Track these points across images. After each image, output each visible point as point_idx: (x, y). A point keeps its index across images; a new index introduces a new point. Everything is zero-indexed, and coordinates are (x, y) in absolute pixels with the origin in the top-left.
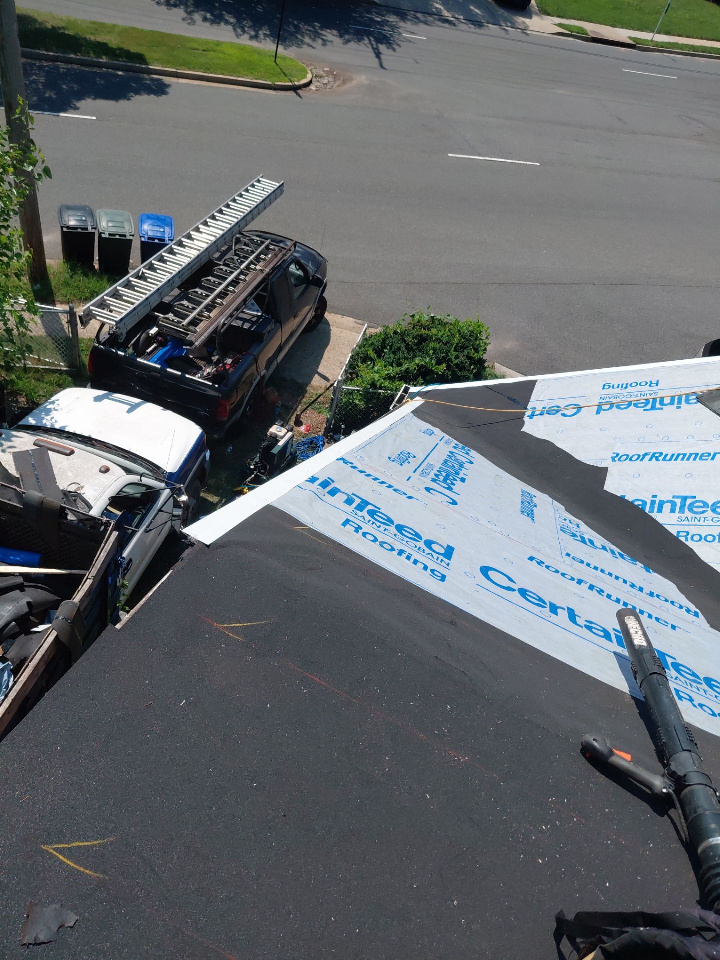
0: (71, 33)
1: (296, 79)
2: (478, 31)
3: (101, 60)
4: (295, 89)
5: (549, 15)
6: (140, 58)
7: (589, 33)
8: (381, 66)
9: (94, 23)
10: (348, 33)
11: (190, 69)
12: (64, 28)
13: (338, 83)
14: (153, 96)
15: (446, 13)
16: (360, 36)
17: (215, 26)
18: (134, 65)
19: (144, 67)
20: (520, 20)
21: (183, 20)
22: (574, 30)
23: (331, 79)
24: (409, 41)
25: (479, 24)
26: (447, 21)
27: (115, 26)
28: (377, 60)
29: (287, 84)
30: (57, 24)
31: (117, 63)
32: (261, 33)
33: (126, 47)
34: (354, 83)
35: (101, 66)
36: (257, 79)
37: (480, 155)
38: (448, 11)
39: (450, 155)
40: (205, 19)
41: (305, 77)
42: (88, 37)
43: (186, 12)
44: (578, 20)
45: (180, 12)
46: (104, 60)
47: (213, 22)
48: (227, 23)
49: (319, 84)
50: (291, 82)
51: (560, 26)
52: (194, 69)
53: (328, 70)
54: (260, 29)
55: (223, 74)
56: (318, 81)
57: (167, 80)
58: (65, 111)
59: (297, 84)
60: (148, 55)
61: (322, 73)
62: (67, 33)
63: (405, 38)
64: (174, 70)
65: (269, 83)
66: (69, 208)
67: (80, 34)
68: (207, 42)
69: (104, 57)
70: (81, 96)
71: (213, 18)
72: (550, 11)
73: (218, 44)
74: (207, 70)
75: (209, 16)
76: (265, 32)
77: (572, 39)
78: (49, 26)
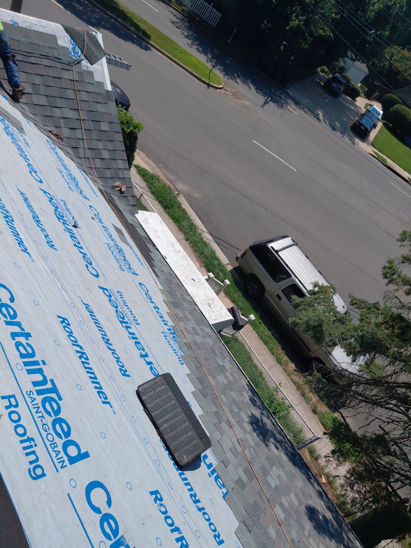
0: (129, 15)
1: (212, 82)
2: (332, 131)
3: (131, 28)
4: (209, 85)
5: (374, 147)
6: (149, 37)
7: (388, 163)
8: (262, 106)
9: (141, 18)
10: (261, 90)
11: (166, 52)
12: (127, 13)
13: (233, 97)
14: (139, 48)
15: (321, 117)
16: (265, 94)
17: (199, 53)
18: (143, 37)
19: (147, 40)
20: (357, 140)
21: (188, 44)
22: (381, 158)
23: (232, 94)
24: (289, 110)
25: (334, 129)
26: (318, 119)
27: (150, 24)
28: (263, 104)
29: (206, 81)
30: (125, 10)
31: (136, 32)
32: (218, 67)
33: (147, 31)
34: (240, 101)
35: (129, 30)
36: (194, 72)
37: (269, 151)
38: (324, 116)
39: (254, 141)
40: (198, 49)
41: (219, 85)
42: (134, 20)
43: (192, 43)
44: (387, 157)
45: (189, 42)
46: (132, 28)
47: (200, 52)
48: (207, 55)
49: (223, 92)
50: (209, 82)
51: (375, 153)
52: (168, 53)
53: (234, 91)
54: (219, 65)
55: (180, 62)
56: (224, 91)
57: (152, 49)
58: (92, 26)
59: (211, 84)
60: (152, 38)
61: (230, 90)
62: (127, 14)
63: (288, 108)
64: (159, 48)
65: (198, 76)
67: (132, 17)
68: (187, 51)
69: (133, 28)
70: (105, 28)
71: (201, 51)
72: (376, 146)
73: (191, 55)
74: (175, 57)
75: (200, 49)
76: (220, 68)
77: (377, 160)
78: (121, 9)
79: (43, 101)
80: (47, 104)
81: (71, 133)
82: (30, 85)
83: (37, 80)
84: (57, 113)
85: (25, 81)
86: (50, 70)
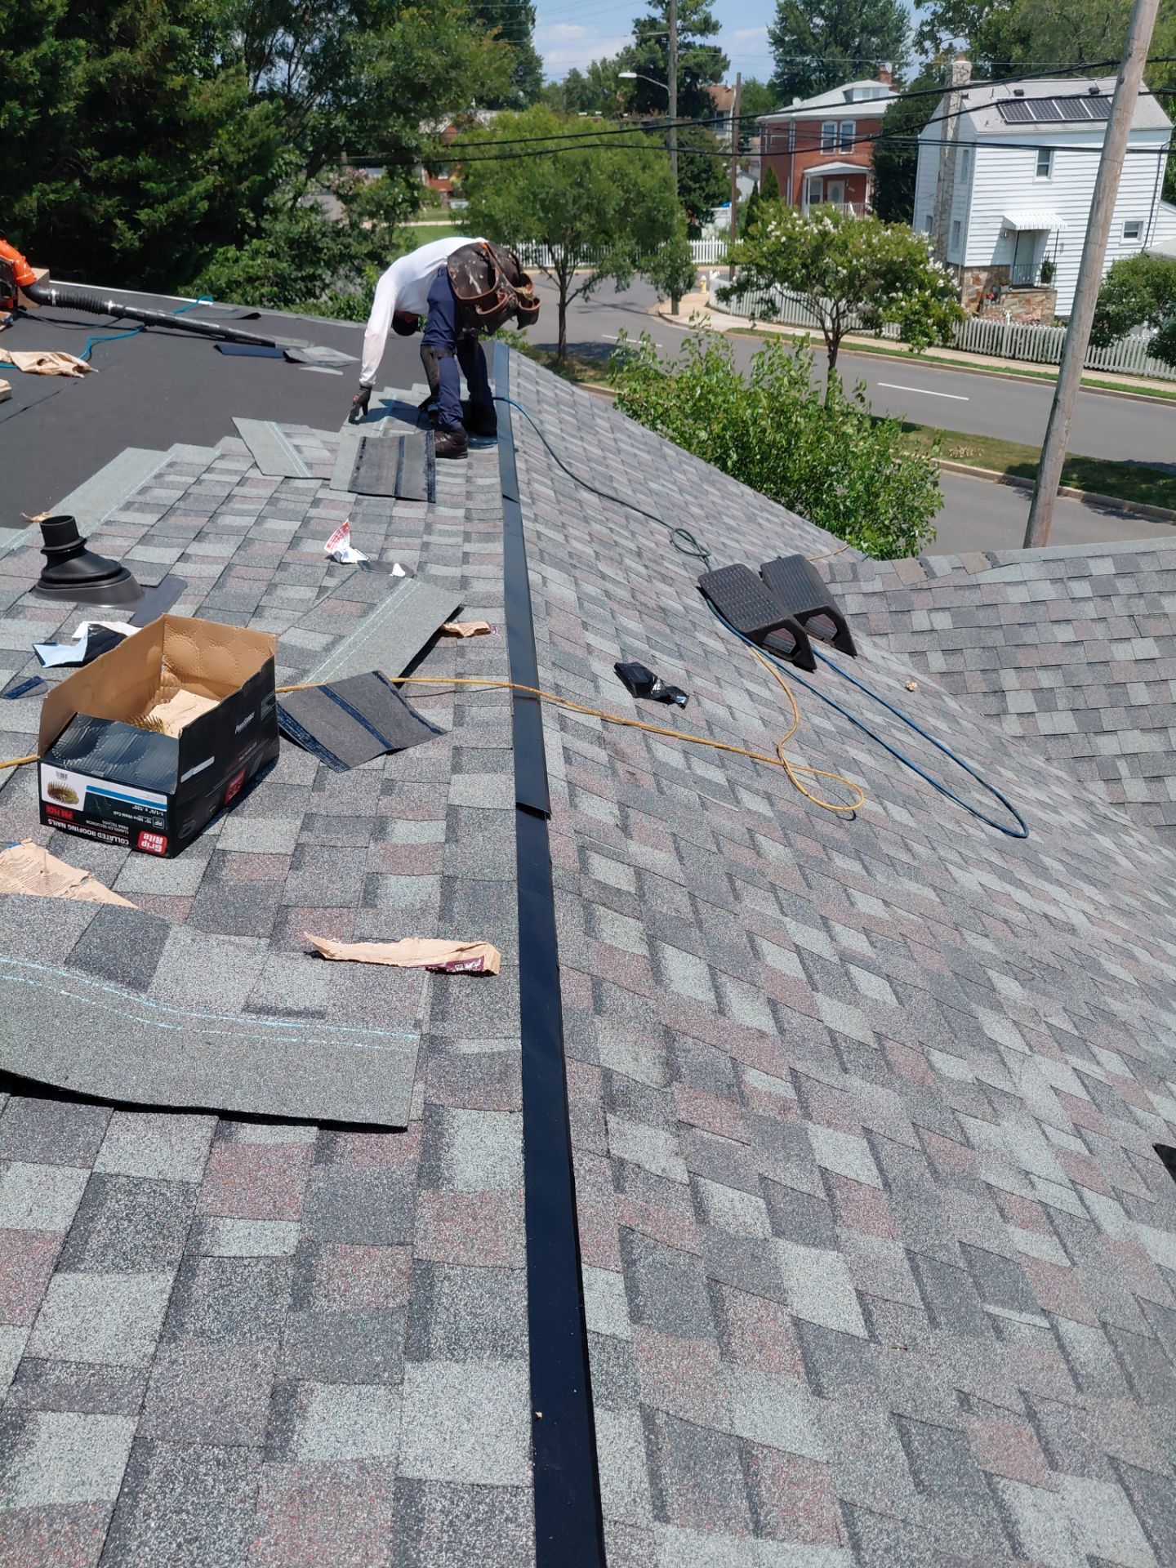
79: (1064, 722)
80: (1076, 731)
81: (1150, 790)
82: (1030, 693)
83: (1046, 679)
84: (1107, 746)
85: (1017, 686)
86: (1080, 650)
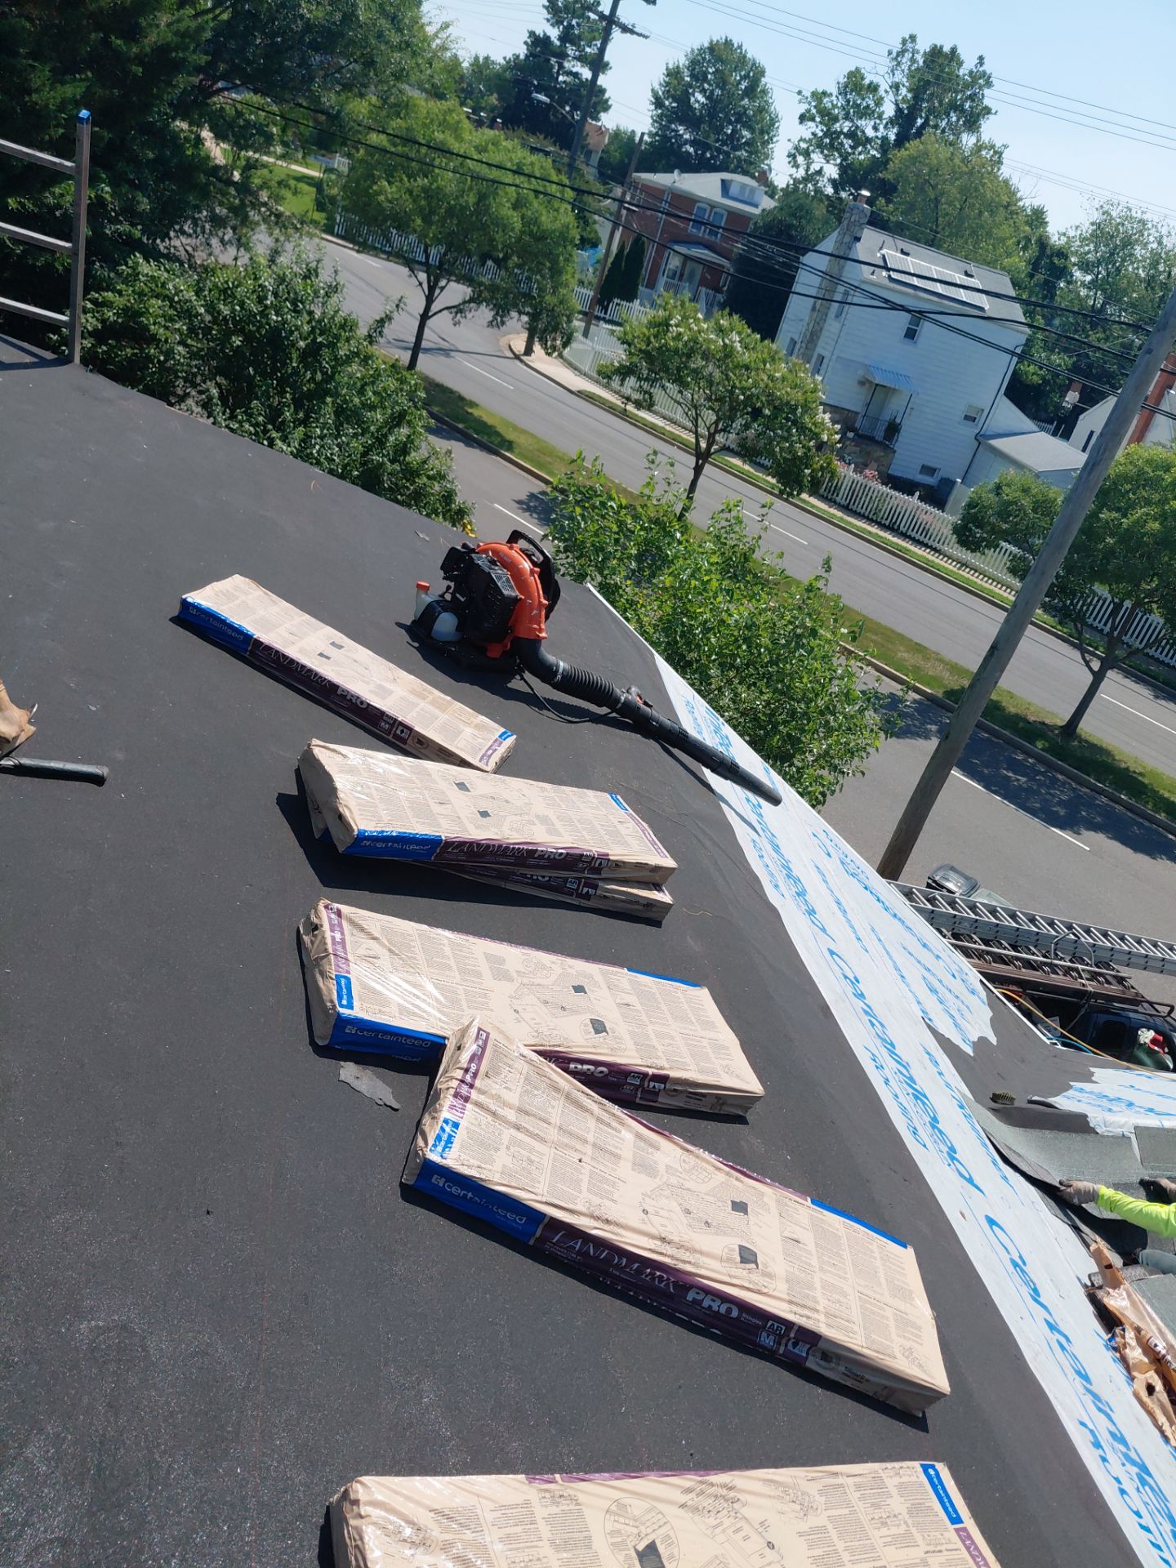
0: (1146, 781)
30: (1133, 767)
35: (1153, 821)
62: (1141, 779)
66: (953, 869)
67: (1154, 784)
